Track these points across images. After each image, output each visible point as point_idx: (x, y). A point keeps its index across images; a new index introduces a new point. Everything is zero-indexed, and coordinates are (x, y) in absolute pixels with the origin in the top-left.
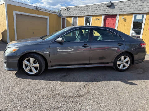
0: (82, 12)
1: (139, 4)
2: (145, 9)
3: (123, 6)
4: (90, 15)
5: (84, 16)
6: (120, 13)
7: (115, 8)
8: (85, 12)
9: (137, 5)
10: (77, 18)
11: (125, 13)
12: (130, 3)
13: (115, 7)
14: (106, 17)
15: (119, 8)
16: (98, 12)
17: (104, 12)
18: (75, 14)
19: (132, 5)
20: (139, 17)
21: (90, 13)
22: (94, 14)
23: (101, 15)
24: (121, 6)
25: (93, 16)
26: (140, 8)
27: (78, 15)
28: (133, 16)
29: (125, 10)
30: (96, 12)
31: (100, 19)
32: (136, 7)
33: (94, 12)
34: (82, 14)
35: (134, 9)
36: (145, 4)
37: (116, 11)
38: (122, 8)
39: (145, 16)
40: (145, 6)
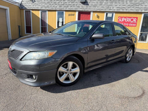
0: (53, 5)
1: (109, 4)
2: (114, 8)
3: (96, 4)
4: (63, 9)
5: (55, 11)
6: (94, 10)
7: (88, 5)
8: (56, 5)
9: (107, 4)
10: (47, 12)
11: (98, 10)
12: (102, 2)
14: (80, 13)
15: (92, 6)
16: (71, 8)
17: (78, 8)
18: (43, 7)
19: (104, 4)
20: (110, 15)
21: (62, 7)
22: (67, 9)
23: (75, 11)
24: (94, 4)
25: (66, 11)
27: (49, 9)
28: (105, 14)
29: (98, 8)
30: (69, 7)
31: (74, 15)
32: (107, 6)
33: (67, 7)
34: (53, 7)
35: (106, 8)
36: (114, 4)
37: (90, 8)
38: (95, 6)
39: (114, 14)
40: (114, 6)
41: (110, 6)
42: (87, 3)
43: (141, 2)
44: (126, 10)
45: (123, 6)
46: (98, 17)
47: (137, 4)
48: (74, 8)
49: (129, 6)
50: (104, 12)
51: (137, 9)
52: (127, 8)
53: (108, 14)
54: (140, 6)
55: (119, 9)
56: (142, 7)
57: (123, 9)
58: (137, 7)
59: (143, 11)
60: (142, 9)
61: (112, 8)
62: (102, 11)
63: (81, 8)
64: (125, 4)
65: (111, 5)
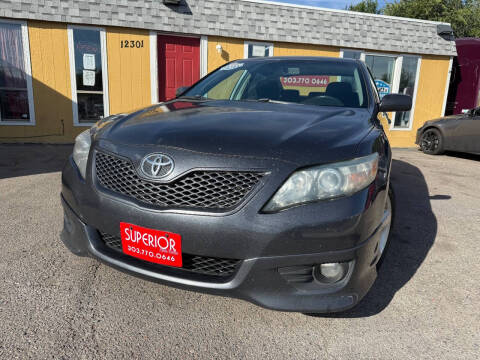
1: (254, 16)
2: (271, 31)
3: (215, 12)
4: (94, 22)
5: (63, 25)
6: (212, 33)
7: (191, 13)
9: (249, 16)
10: (24, 28)
11: (225, 34)
12: (232, 7)
13: (192, 10)
14: (164, 39)
15: (204, 17)
16: (131, 18)
17: (154, 20)
19: (238, 14)
20: (259, 51)
21: (92, 14)
22: (115, 23)
23: (146, 32)
24: (207, 12)
25: (110, 29)
26: (260, 27)
28: (246, 47)
29: (223, 26)
30: (122, 16)
31: (141, 44)
32: (250, 23)
33: (114, 16)
34: (53, 11)
35: (247, 28)
36: (267, 17)
37: (198, 24)
38: (213, 19)
39: (271, 48)
40: (269, 25)
41: (258, 24)
42: (186, 5)
43: (334, 19)
44: (303, 37)
45: (293, 27)
46: (225, 55)
47: (326, 24)
48: (140, 19)
49: (308, 28)
50: (241, 41)
51: (328, 36)
52: (304, 34)
53: (255, 48)
54: (333, 30)
55: (282, 33)
56: (337, 31)
57: (294, 33)
58: (327, 30)
59: (342, 44)
60: (338, 37)
61: (263, 30)
62: (236, 35)
63: (166, 21)
64: (297, 20)
65: (262, 20)
